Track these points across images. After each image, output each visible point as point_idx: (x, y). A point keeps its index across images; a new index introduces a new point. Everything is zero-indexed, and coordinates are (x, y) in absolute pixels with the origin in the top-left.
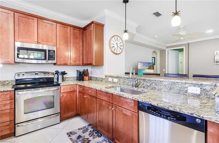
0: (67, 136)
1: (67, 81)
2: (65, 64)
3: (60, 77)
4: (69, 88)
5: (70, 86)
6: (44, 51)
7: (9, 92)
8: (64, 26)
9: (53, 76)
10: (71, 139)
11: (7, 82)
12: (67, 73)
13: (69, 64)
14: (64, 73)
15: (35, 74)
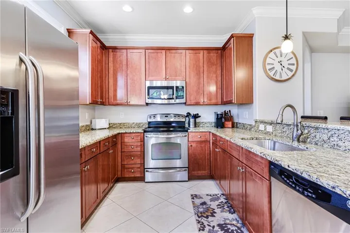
0: (190, 197)
1: (202, 127)
2: (197, 104)
3: (192, 120)
4: (199, 136)
5: (201, 134)
6: (172, 88)
7: (139, 134)
8: (195, 52)
9: (184, 120)
10: (193, 202)
11: (142, 125)
12: (200, 116)
13: (201, 103)
14: (196, 116)
15: (166, 116)
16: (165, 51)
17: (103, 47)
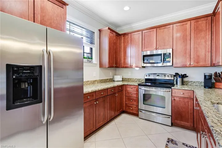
0: (166, 140)
3: (179, 80)
4: (182, 93)
5: (184, 91)
9: (173, 78)
10: (167, 144)
11: (141, 80)
12: (188, 76)
13: (188, 66)
14: (184, 76)
15: (157, 75)
16: (156, 29)
17: (118, 35)
